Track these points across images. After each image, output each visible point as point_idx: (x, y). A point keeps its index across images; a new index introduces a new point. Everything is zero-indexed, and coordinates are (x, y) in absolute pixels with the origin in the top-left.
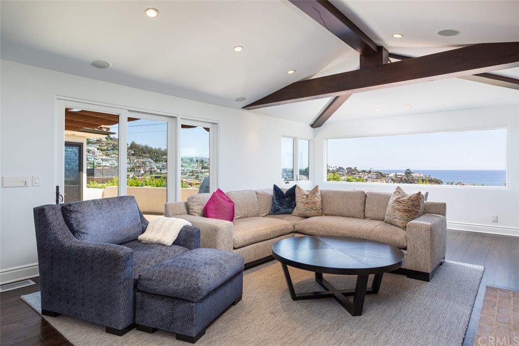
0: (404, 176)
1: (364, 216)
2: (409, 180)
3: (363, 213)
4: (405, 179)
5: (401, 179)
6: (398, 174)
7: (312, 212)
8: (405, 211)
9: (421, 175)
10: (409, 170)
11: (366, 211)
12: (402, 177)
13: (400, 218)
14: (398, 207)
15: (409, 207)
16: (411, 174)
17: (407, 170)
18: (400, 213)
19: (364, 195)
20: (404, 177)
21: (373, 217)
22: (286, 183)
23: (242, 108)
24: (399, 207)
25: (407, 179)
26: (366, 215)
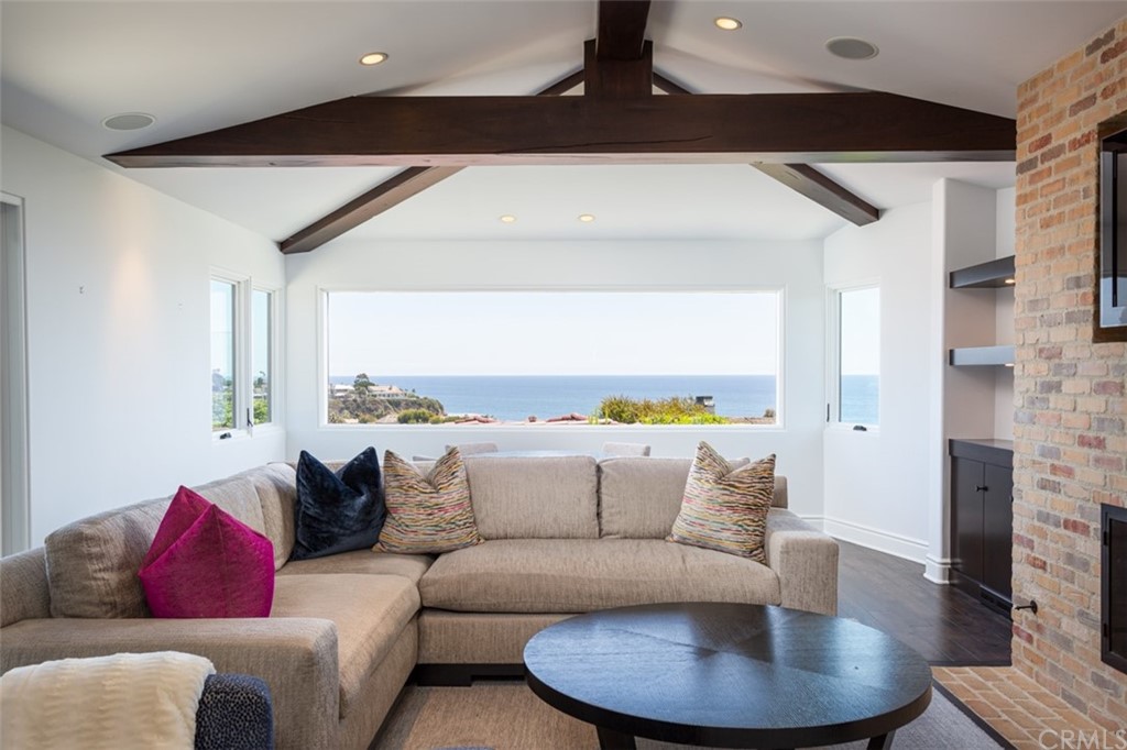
0: (352, 392)
1: (600, 530)
2: (364, 402)
3: (596, 522)
4: (355, 401)
5: (344, 402)
6: (338, 387)
7: (453, 535)
8: (749, 508)
9: (395, 390)
10: (364, 376)
11: (605, 514)
12: (346, 397)
13: (735, 527)
14: (727, 498)
15: (756, 497)
16: (371, 388)
17: (358, 377)
18: (736, 517)
19: (594, 468)
20: (353, 397)
21: (631, 530)
22: (223, 437)
23: (105, 156)
24: (732, 499)
25: (358, 399)
26: (606, 528)
